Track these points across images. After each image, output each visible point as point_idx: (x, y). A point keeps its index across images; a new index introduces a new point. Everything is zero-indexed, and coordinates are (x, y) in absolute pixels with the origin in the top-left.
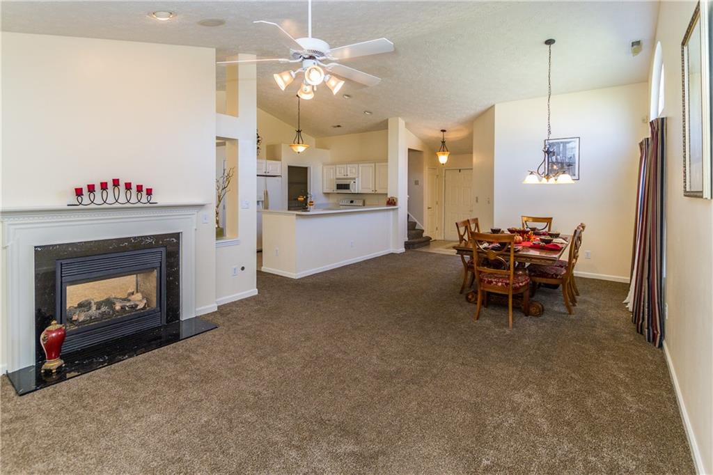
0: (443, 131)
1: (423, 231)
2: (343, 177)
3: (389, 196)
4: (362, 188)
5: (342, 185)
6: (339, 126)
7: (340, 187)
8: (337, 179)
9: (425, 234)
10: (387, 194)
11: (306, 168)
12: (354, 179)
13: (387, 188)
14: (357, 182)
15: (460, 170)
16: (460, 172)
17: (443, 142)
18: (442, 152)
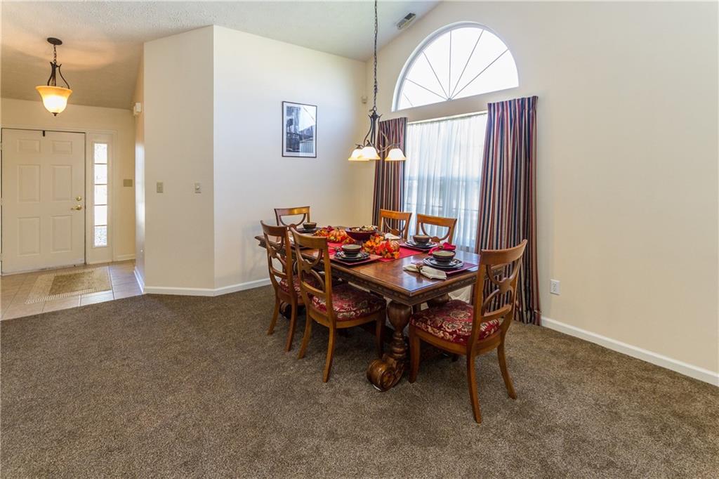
0: (55, 42)
15: (44, 132)
16: (44, 135)
17: (54, 66)
18: (56, 87)
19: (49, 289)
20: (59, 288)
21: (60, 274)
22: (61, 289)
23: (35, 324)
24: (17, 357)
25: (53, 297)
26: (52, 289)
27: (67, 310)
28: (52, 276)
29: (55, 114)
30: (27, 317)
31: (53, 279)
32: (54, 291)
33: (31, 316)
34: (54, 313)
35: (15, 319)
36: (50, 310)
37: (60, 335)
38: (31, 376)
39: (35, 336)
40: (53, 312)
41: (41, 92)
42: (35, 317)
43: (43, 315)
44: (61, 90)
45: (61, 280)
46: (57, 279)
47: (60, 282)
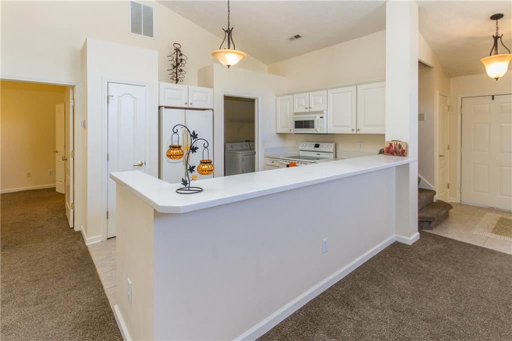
0: (497, 17)
1: (434, 193)
2: (306, 111)
3: (388, 139)
4: (334, 126)
5: (302, 122)
6: (297, 37)
7: (299, 124)
8: (296, 114)
9: (436, 198)
10: (384, 135)
11: (252, 101)
12: (322, 112)
13: (384, 126)
14: (325, 118)
15: (493, 96)
16: (493, 99)
17: (496, 38)
18: (498, 55)
19: (493, 227)
20: (502, 229)
21: (505, 216)
22: (503, 231)
23: (475, 254)
24: (455, 276)
25: (494, 236)
26: (495, 228)
27: (505, 254)
28: (498, 216)
29: (497, 79)
30: (470, 244)
31: (498, 219)
32: (496, 230)
33: (473, 245)
34: (493, 252)
35: (461, 242)
36: (491, 248)
37: (494, 277)
38: (461, 301)
39: (472, 265)
40: (492, 250)
41: (484, 63)
42: (477, 247)
43: (483, 249)
44: (502, 56)
45: (505, 222)
46: (502, 220)
47: (504, 224)
